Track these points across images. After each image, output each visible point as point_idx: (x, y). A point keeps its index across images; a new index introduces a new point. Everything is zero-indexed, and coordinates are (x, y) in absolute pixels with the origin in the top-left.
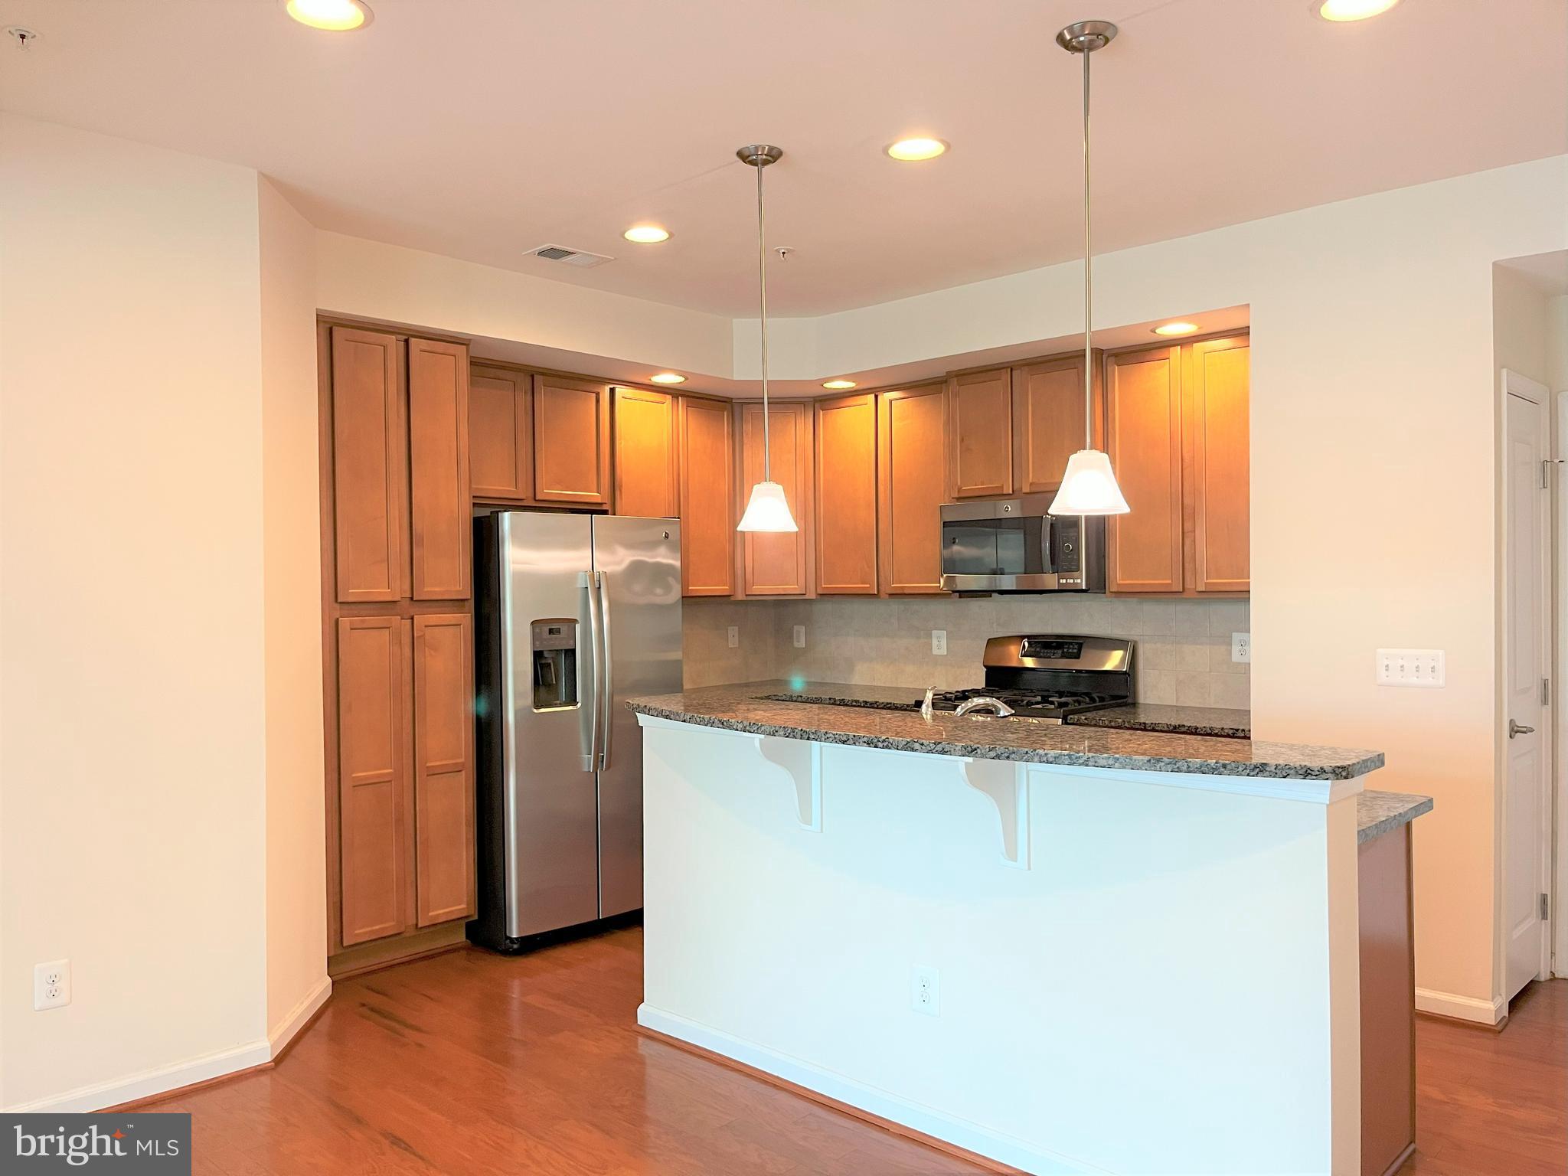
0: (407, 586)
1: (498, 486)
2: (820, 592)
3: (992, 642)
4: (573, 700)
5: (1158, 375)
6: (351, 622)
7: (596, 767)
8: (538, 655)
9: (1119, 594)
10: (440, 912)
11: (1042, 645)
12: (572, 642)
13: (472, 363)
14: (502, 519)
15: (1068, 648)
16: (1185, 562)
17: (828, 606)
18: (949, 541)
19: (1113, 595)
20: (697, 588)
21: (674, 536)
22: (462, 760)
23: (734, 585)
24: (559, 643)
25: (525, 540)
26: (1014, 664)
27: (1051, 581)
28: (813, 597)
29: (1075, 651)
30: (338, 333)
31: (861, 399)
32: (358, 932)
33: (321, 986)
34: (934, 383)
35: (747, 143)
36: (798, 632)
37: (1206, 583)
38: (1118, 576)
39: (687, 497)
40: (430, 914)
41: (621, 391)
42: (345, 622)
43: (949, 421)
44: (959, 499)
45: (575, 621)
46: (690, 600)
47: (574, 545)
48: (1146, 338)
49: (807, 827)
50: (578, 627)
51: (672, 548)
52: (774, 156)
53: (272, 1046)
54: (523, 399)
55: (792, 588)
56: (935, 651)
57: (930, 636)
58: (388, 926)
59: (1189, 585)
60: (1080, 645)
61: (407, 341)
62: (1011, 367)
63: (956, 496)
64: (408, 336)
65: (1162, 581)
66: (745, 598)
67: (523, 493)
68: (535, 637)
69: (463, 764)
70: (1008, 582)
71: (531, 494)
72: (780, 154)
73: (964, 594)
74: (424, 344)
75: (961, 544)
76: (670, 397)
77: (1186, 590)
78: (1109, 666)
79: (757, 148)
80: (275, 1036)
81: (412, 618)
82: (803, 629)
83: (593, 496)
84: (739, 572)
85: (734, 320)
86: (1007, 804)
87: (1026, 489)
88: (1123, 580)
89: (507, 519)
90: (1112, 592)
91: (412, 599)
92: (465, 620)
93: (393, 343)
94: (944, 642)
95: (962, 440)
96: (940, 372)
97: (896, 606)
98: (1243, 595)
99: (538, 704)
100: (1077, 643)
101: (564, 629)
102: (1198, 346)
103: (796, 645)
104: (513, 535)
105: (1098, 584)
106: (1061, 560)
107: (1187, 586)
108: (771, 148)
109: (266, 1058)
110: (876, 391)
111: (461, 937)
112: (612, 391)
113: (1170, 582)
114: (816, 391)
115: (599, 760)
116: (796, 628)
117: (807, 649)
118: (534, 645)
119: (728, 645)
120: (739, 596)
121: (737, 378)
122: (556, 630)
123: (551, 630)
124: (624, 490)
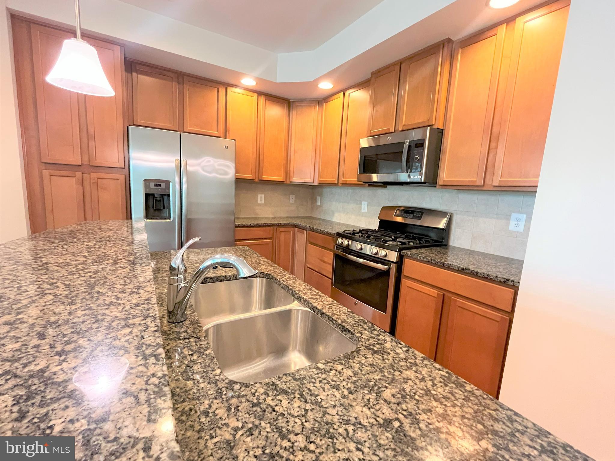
0: (86, 159)
3: (384, 208)
4: (170, 218)
6: (49, 173)
8: (148, 196)
11: (405, 211)
12: (167, 191)
14: (129, 130)
15: (416, 214)
16: (487, 167)
19: (441, 187)
24: (157, 191)
28: (317, 184)
29: (419, 215)
31: (338, 95)
34: (367, 82)
37: (500, 181)
38: (445, 176)
41: (231, 89)
45: (169, 182)
46: (240, 181)
50: (171, 184)
55: (308, 180)
56: (363, 211)
57: (361, 204)
59: (488, 182)
60: (422, 213)
62: (400, 63)
63: (369, 135)
65: (470, 179)
66: (290, 183)
68: (147, 186)
73: (371, 184)
76: (257, 94)
77: (485, 185)
82: (319, 198)
83: (215, 133)
87: (400, 129)
88: (447, 178)
90: (440, 185)
91: (88, 164)
92: (122, 177)
94: (366, 207)
95: (374, 107)
97: (346, 189)
99: (148, 218)
100: (421, 212)
101: (163, 185)
106: (413, 166)
107: (487, 182)
110: (344, 91)
112: (226, 90)
113: (475, 179)
117: (320, 206)
118: (145, 190)
119: (291, 202)
120: (288, 182)
121: (278, 81)
122: (160, 185)
123: (157, 185)
124: (230, 132)
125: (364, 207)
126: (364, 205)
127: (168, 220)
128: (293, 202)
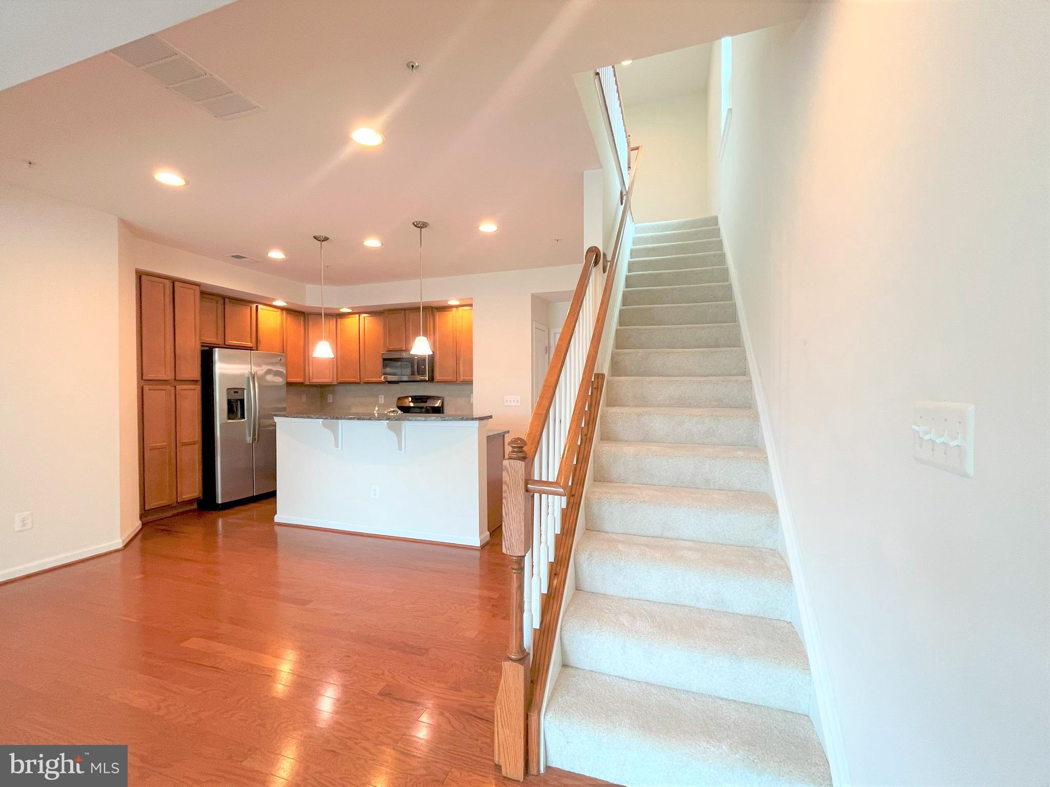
0: (173, 375)
1: (210, 339)
2: (338, 381)
3: (399, 399)
4: (243, 417)
5: (450, 316)
6: (149, 388)
7: (253, 443)
8: (229, 401)
9: (437, 382)
10: (187, 496)
11: (416, 399)
12: (243, 396)
13: (201, 293)
14: (215, 352)
16: (457, 372)
17: (341, 388)
18: (385, 366)
20: (291, 380)
21: (283, 361)
22: (197, 440)
23: (304, 379)
24: (237, 397)
25: (224, 359)
26: (407, 405)
27: (419, 378)
28: (336, 384)
29: (426, 401)
30: (144, 277)
31: (354, 316)
32: (151, 504)
33: (138, 524)
34: (380, 313)
35: (317, 234)
36: (330, 397)
37: (461, 379)
38: (437, 377)
39: (286, 346)
40: (184, 497)
41: (260, 306)
42: (146, 388)
43: (384, 326)
44: (388, 351)
45: (244, 389)
46: (289, 384)
47: (244, 363)
48: (444, 304)
49: (337, 449)
50: (245, 391)
51: (282, 365)
52: (326, 239)
53: (123, 542)
54: (220, 307)
55: (327, 380)
56: (380, 402)
57: (378, 397)
58: (164, 502)
60: (429, 400)
61: (173, 283)
62: (405, 310)
63: (387, 350)
64: (174, 281)
65: (450, 378)
66: (309, 384)
67: (220, 342)
68: (228, 394)
69: (197, 441)
70: (405, 378)
71: (223, 343)
72: (329, 239)
73: (390, 382)
74: (181, 284)
75: (390, 367)
76: (280, 310)
78: (437, 405)
79: (320, 236)
80: (124, 538)
81: (175, 387)
82: (331, 396)
83: (249, 344)
84: (307, 374)
85: (308, 286)
86: (398, 433)
88: (439, 378)
89: (217, 351)
91: (175, 379)
92: (198, 388)
93: (168, 284)
94: (383, 400)
95: (389, 332)
96: (382, 309)
97: (366, 387)
98: (470, 383)
99: (229, 418)
100: (426, 399)
101: (239, 391)
102: (461, 308)
103: (329, 401)
104: (219, 359)
105: (432, 379)
106: (421, 372)
107: (456, 380)
108: (325, 237)
109: (120, 546)
110: (359, 314)
111: (195, 506)
112: (257, 306)
113: (452, 379)
114: (337, 312)
115: (254, 439)
116: (329, 395)
117: (333, 402)
118: (228, 397)
119: (303, 401)
120: (307, 383)
121: (307, 305)
122: (237, 392)
123: (235, 392)
124: (261, 342)
125: (382, 400)
126: (381, 398)
127: (243, 420)
128: (305, 401)
